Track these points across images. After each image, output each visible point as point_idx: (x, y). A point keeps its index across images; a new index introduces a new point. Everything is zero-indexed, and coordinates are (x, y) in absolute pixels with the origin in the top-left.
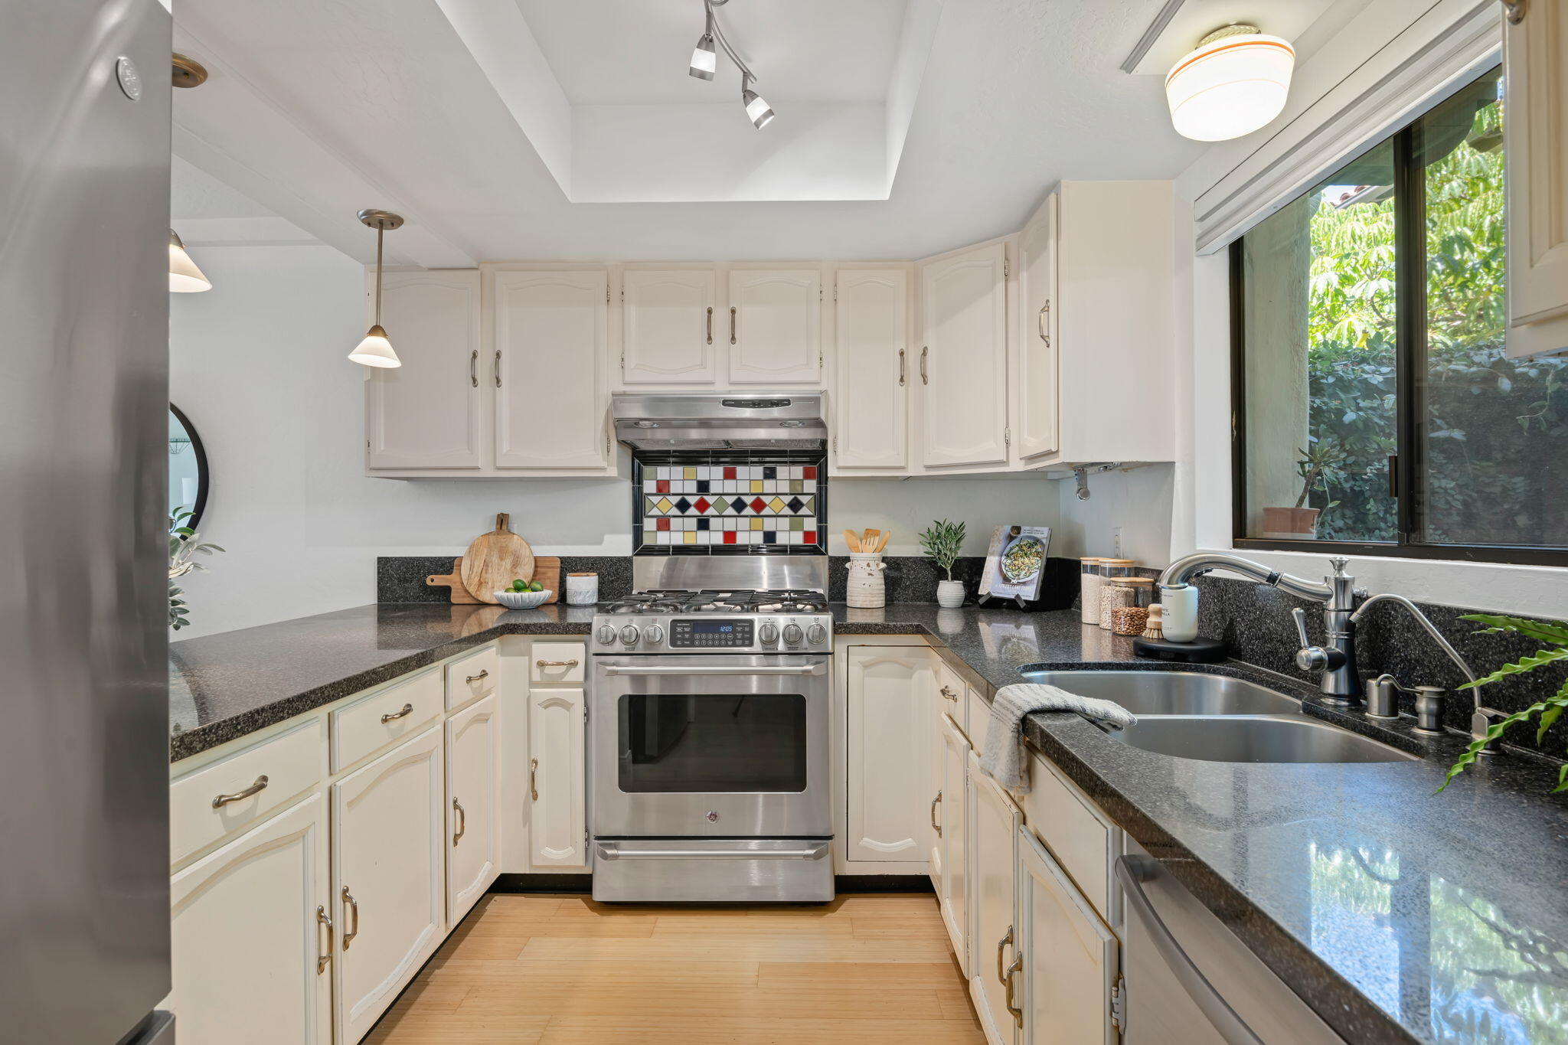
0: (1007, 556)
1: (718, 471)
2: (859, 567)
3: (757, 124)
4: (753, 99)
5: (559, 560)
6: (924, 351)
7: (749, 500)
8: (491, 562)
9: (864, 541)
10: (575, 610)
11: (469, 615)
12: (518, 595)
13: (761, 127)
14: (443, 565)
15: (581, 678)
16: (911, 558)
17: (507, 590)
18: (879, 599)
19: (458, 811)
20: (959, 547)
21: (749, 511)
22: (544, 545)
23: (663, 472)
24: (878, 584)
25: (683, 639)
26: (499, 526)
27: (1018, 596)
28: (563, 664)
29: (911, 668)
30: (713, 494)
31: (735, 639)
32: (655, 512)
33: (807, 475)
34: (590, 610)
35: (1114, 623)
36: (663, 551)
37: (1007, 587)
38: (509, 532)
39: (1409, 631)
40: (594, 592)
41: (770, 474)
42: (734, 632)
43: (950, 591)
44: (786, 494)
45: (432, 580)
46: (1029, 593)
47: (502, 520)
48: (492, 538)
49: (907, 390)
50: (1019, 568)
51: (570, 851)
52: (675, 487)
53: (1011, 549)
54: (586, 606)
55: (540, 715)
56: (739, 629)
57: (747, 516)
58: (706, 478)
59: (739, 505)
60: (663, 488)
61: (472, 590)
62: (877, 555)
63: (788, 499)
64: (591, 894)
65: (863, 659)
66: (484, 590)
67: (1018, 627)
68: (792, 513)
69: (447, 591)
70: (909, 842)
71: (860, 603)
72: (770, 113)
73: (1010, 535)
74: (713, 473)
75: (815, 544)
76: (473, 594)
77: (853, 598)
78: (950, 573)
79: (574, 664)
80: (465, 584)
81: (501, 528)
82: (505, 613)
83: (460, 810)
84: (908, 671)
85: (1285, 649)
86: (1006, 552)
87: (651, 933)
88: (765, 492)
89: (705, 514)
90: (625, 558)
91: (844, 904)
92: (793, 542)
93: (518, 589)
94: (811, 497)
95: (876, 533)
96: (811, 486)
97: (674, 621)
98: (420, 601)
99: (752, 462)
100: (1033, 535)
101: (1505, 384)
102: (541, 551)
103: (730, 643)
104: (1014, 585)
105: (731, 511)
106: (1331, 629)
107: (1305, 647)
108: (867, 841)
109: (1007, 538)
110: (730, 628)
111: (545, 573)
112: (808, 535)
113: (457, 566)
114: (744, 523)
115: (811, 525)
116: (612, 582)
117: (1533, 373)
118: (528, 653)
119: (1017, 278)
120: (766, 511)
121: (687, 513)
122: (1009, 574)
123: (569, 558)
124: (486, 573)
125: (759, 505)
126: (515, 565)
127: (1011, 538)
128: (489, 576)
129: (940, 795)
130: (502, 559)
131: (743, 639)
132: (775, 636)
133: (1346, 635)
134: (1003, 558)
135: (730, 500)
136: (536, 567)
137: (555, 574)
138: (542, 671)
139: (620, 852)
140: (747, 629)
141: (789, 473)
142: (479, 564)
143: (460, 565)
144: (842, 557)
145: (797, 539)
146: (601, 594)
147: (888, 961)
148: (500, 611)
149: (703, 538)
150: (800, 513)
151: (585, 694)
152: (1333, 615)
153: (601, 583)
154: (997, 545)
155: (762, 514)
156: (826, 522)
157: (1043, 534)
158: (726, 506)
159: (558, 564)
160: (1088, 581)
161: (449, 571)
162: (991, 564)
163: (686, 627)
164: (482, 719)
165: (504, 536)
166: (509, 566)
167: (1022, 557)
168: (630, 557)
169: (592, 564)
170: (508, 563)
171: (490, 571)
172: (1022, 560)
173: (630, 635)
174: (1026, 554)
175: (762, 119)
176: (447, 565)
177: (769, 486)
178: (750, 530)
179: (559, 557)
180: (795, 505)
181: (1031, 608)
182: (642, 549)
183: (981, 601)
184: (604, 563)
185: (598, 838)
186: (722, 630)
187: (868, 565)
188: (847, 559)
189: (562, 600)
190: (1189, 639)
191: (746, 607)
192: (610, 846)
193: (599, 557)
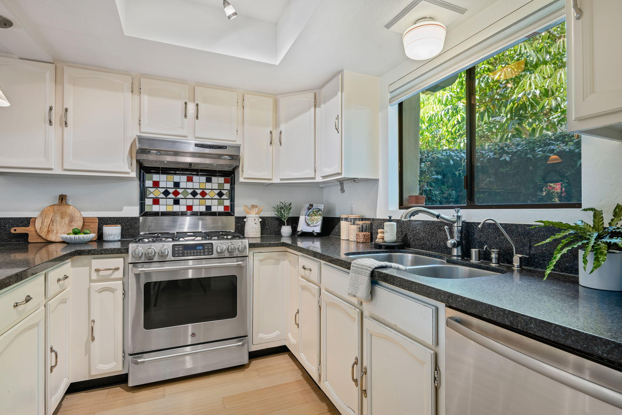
0: (308, 216)
1: (184, 178)
2: (251, 221)
3: (229, 17)
4: (228, 5)
5: (97, 219)
6: (280, 132)
7: (199, 191)
8: (56, 220)
9: (251, 210)
10: (109, 243)
11: (42, 248)
12: (77, 236)
13: (231, 19)
14: (22, 222)
15: (122, 276)
16: (269, 217)
17: (68, 234)
18: (259, 234)
19: (53, 354)
20: (289, 212)
21: (199, 196)
22: (88, 211)
23: (156, 177)
24: (258, 227)
25: (179, 253)
26: (60, 201)
27: (313, 231)
28: (111, 269)
29: (279, 261)
30: (181, 188)
31: (204, 252)
32: (152, 196)
33: (226, 182)
34: (117, 243)
35: (357, 238)
36: (156, 214)
37: (309, 228)
38: (67, 204)
39: (481, 232)
40: (119, 234)
41: (209, 180)
42: (204, 249)
43: (286, 230)
44: (216, 189)
45: (15, 230)
46: (318, 229)
47: (62, 198)
48: (56, 208)
49: (273, 147)
50: (313, 220)
51: (114, 364)
52: (162, 184)
53: (310, 213)
54: (115, 241)
55: (95, 297)
56: (206, 247)
57: (198, 199)
58: (178, 181)
59: (194, 194)
60: (156, 184)
61: (43, 235)
62: (258, 215)
63: (217, 192)
64: (127, 383)
65: (260, 258)
66: (51, 235)
67: (313, 243)
68: (219, 198)
69: (25, 236)
70: (277, 333)
71: (251, 235)
72: (235, 14)
73: (309, 208)
74: (182, 179)
75: (229, 212)
76: (44, 237)
77: (248, 234)
78: (286, 223)
79: (117, 269)
80: (38, 231)
81: (62, 202)
82: (66, 246)
83: (55, 352)
84: (278, 262)
85: (430, 242)
86: (307, 214)
87: (164, 396)
88: (206, 188)
89: (177, 197)
90: (135, 218)
91: (251, 364)
92: (219, 210)
93: (75, 233)
94: (227, 191)
95: (256, 207)
96: (227, 186)
97: (173, 245)
98: (5, 242)
99: (200, 175)
100: (318, 207)
101: (452, 162)
102: (86, 214)
103: (202, 254)
104: (311, 226)
105: (190, 196)
106: (455, 233)
107: (449, 239)
108: (261, 335)
109: (308, 209)
110: (201, 248)
111: (88, 225)
112: (226, 208)
113: (32, 222)
114: (196, 202)
115: (227, 203)
116: (128, 229)
117: (458, 159)
118: (90, 265)
119: (320, 107)
120: (207, 197)
121: (168, 197)
122: (309, 223)
123: (103, 218)
124: (52, 225)
125: (203, 194)
126: (71, 221)
127: (309, 209)
128: (54, 227)
129: (298, 310)
130: (62, 218)
131: (208, 252)
132: (224, 250)
133: (460, 235)
134: (307, 216)
135: (190, 191)
136: (84, 222)
137: (96, 226)
138: (98, 274)
139: (146, 360)
140: (210, 247)
141: (217, 181)
142: (47, 221)
143: (35, 222)
144: (241, 217)
145: (221, 209)
146: (122, 236)
147: (278, 384)
148: (63, 246)
149: (176, 208)
150: (222, 198)
151: (123, 283)
152: (456, 228)
153: (122, 230)
154: (304, 211)
155: (205, 198)
156: (234, 202)
157: (322, 207)
158: (188, 194)
159: (97, 221)
160: (343, 224)
161: (27, 225)
162: (302, 219)
163: (180, 247)
164: (64, 301)
165: (65, 206)
166: (67, 222)
167: (314, 216)
168: (138, 217)
169: (117, 221)
170: (67, 220)
171: (55, 225)
172: (314, 217)
173: (152, 253)
174: (316, 215)
175: (232, 15)
176: (26, 222)
177: (209, 185)
178: (199, 205)
179: (97, 217)
180: (220, 194)
181: (319, 235)
182: (144, 213)
183: (299, 233)
184: (123, 220)
185: (131, 355)
186: (198, 248)
187: (255, 220)
188: (245, 217)
189: (100, 238)
190: (394, 241)
191: (208, 237)
192: (140, 358)
193: (121, 217)
